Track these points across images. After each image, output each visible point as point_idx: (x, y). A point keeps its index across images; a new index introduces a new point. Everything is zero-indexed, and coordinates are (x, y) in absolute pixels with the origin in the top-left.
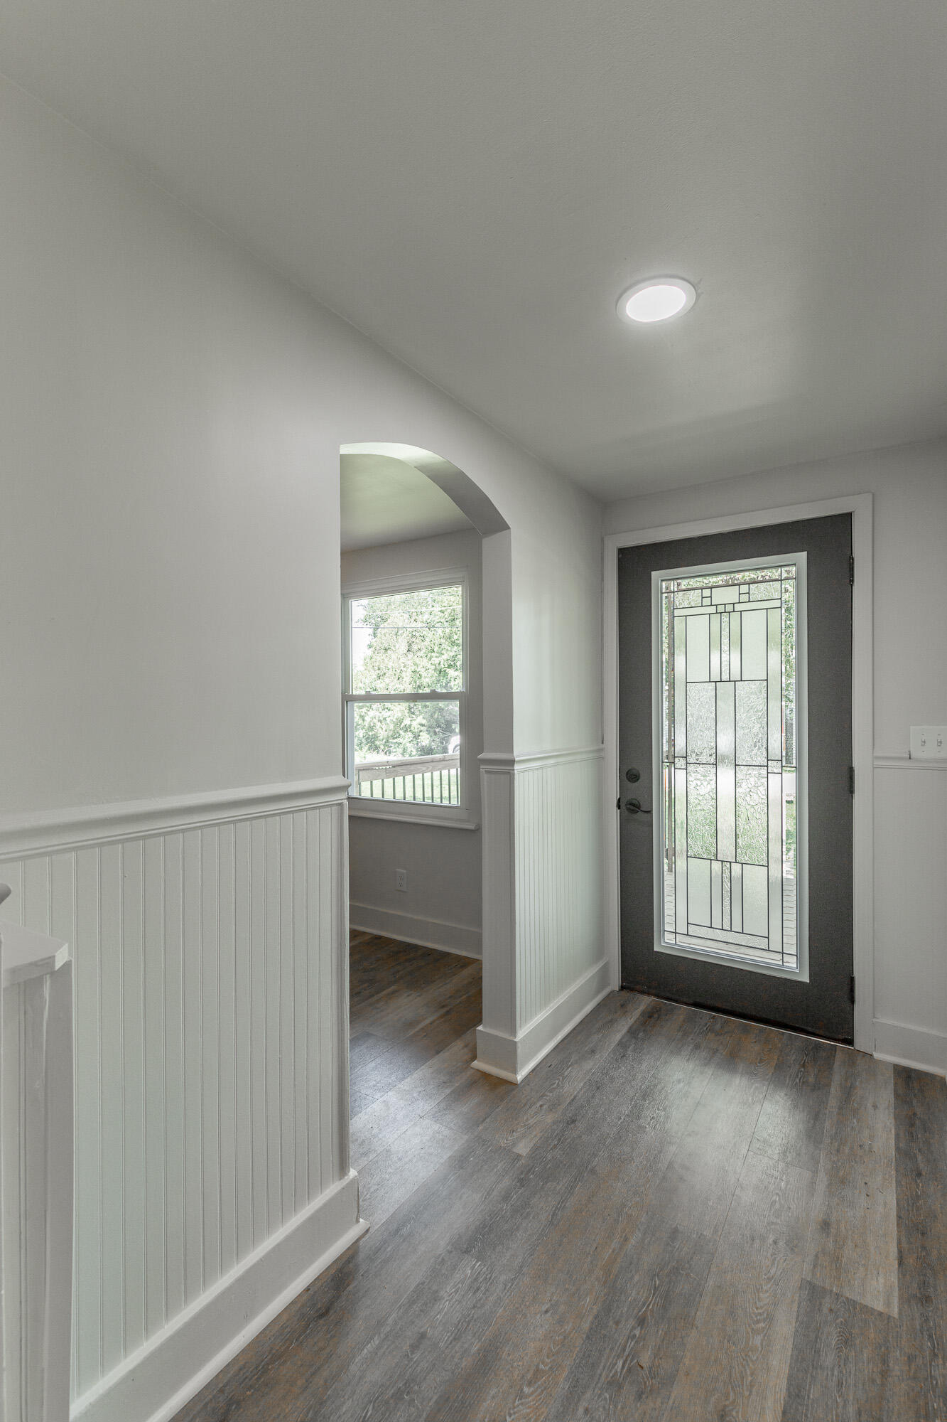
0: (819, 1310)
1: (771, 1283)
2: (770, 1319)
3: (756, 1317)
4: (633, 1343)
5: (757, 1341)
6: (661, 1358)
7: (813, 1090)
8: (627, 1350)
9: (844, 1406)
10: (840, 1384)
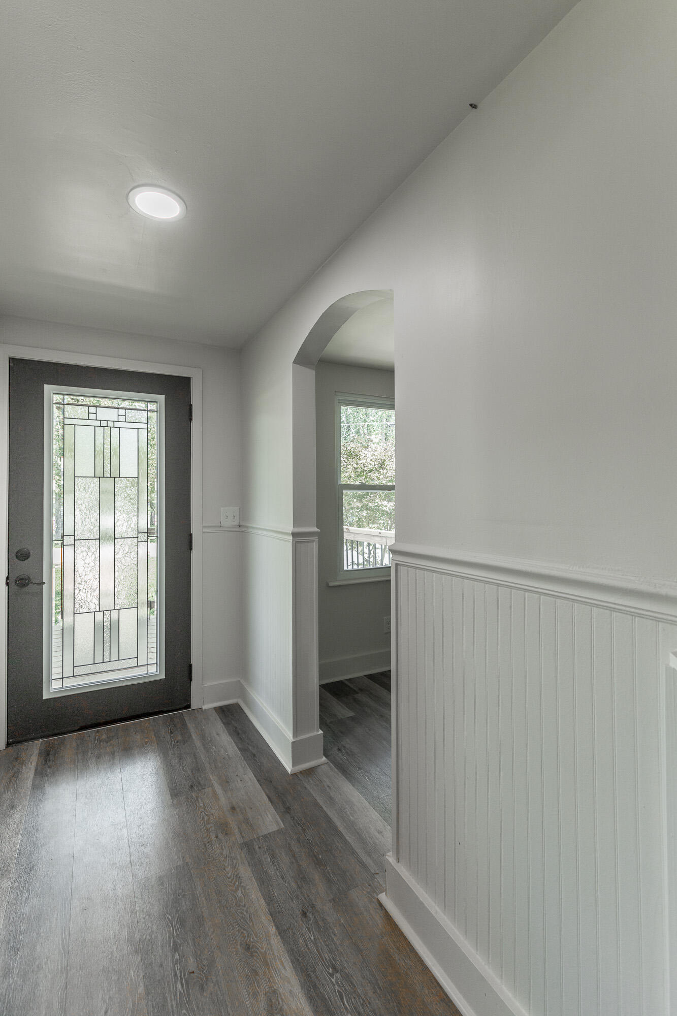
0: (255, 852)
1: (228, 858)
2: (238, 877)
3: (231, 883)
4: (179, 965)
5: (239, 894)
6: (200, 956)
7: (184, 743)
8: (178, 973)
9: (290, 885)
10: (282, 878)
